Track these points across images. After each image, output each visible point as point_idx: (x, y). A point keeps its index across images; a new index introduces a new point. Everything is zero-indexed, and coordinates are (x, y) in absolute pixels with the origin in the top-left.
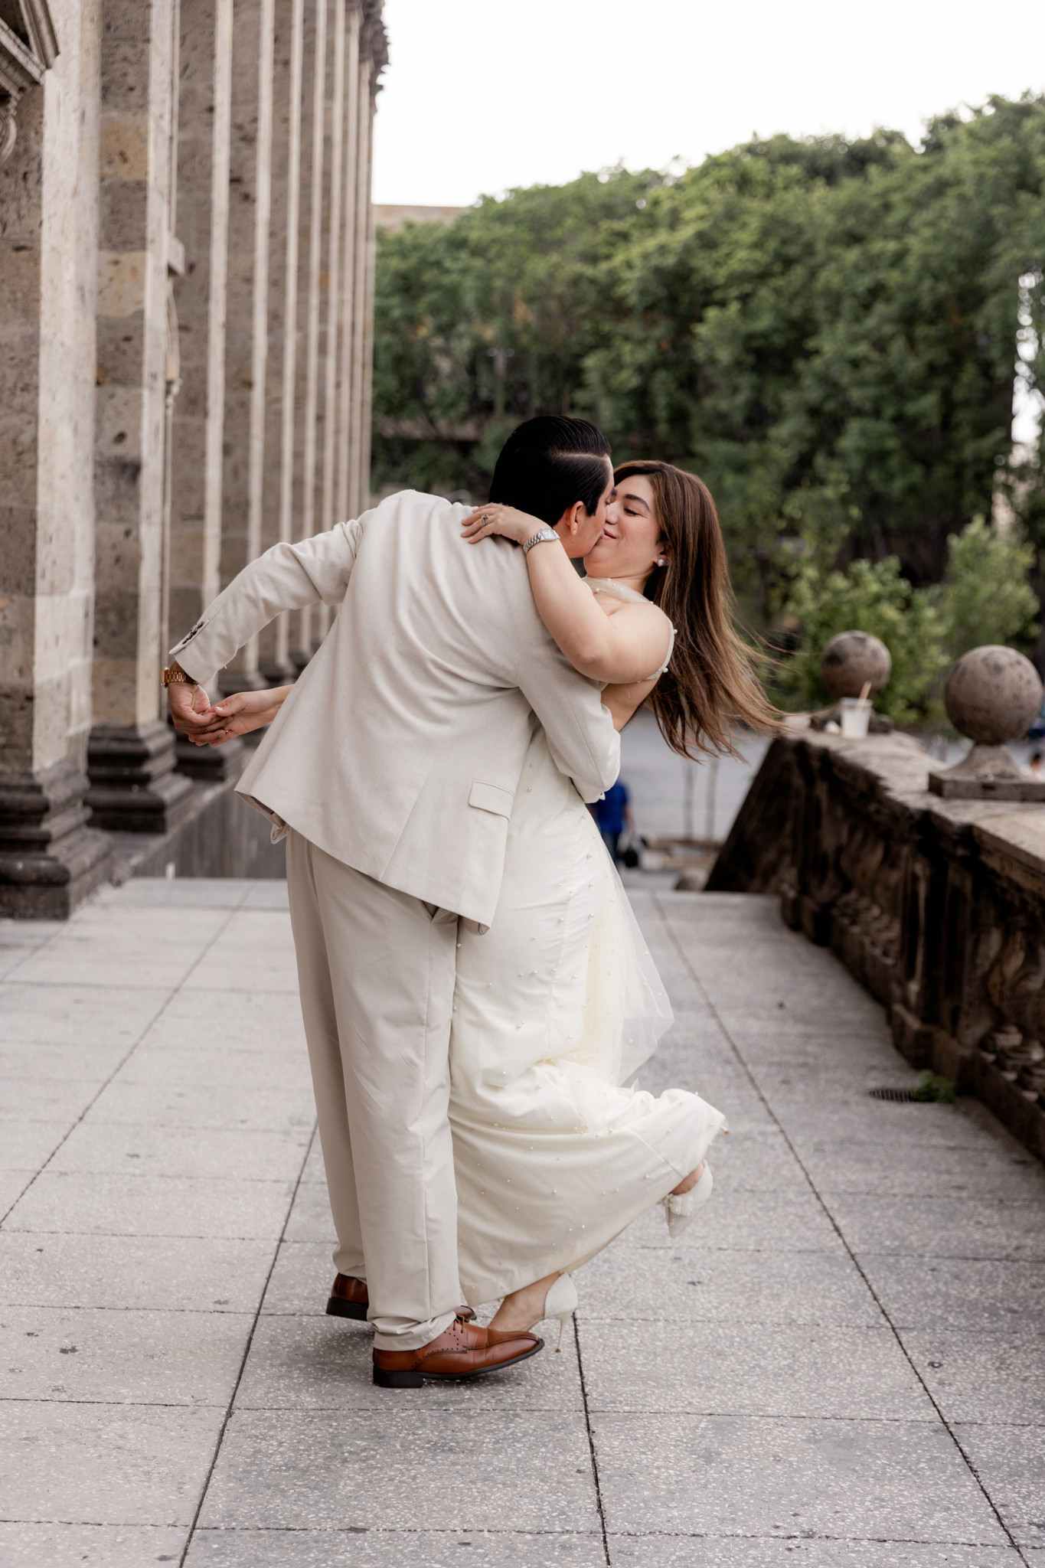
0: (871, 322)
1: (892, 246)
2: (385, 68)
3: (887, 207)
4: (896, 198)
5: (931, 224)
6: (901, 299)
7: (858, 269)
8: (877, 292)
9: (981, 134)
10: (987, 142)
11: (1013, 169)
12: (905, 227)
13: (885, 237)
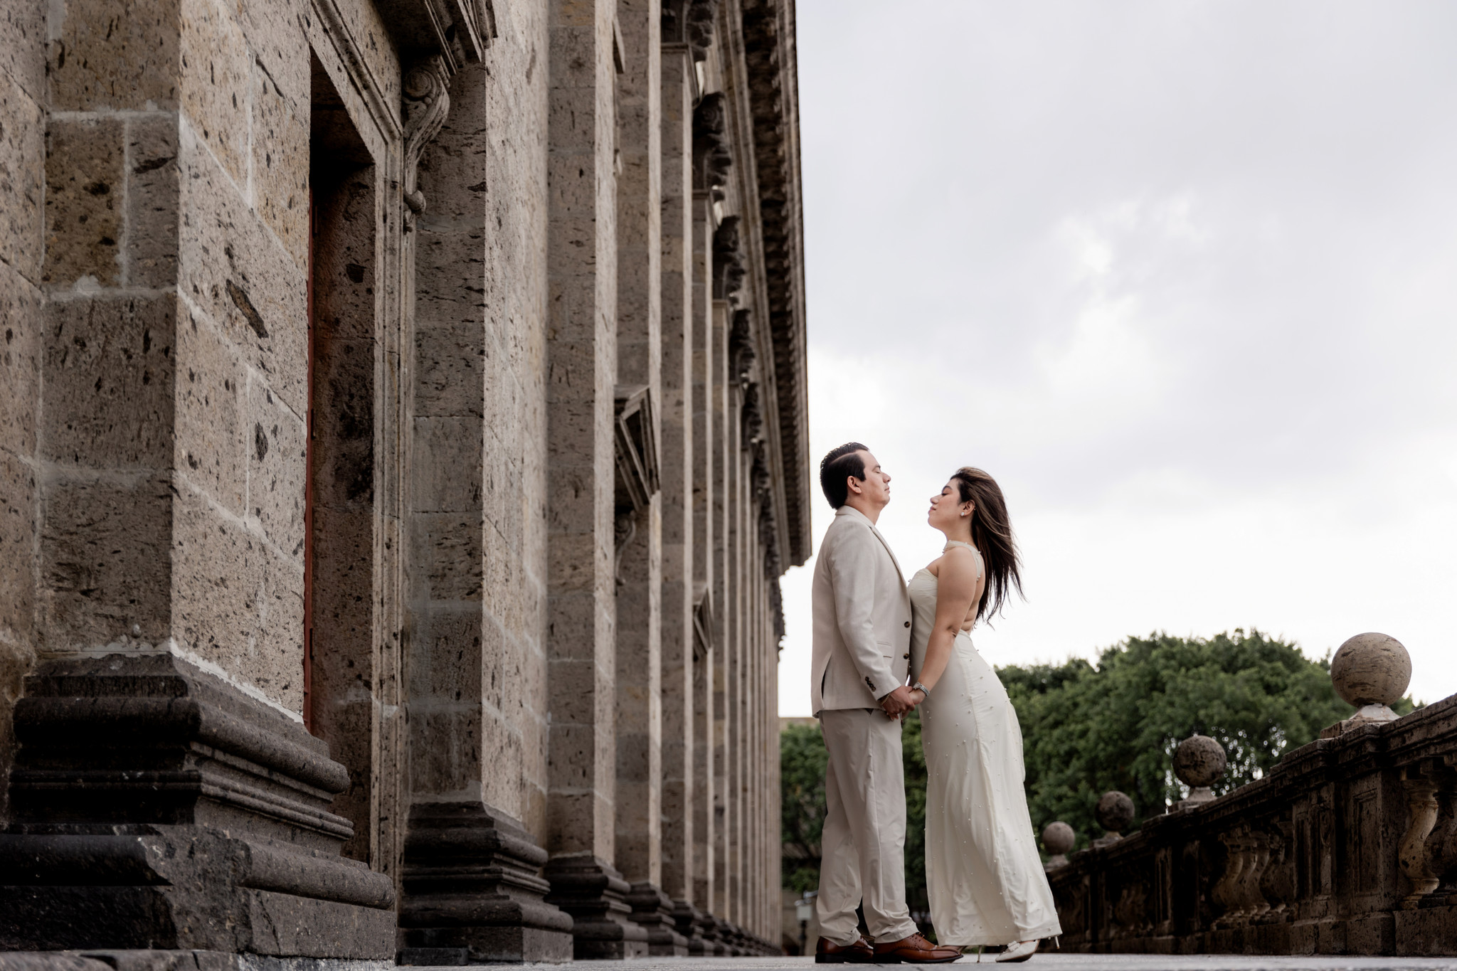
0: (1069, 772)
1: (1080, 727)
2: (783, 637)
3: (1076, 705)
4: (1080, 699)
5: (1101, 713)
6: (1086, 756)
7: (1061, 741)
8: (1072, 753)
9: (1128, 661)
10: (1133, 664)
11: (1148, 679)
12: (1086, 716)
13: (1077, 723)
